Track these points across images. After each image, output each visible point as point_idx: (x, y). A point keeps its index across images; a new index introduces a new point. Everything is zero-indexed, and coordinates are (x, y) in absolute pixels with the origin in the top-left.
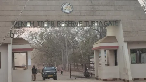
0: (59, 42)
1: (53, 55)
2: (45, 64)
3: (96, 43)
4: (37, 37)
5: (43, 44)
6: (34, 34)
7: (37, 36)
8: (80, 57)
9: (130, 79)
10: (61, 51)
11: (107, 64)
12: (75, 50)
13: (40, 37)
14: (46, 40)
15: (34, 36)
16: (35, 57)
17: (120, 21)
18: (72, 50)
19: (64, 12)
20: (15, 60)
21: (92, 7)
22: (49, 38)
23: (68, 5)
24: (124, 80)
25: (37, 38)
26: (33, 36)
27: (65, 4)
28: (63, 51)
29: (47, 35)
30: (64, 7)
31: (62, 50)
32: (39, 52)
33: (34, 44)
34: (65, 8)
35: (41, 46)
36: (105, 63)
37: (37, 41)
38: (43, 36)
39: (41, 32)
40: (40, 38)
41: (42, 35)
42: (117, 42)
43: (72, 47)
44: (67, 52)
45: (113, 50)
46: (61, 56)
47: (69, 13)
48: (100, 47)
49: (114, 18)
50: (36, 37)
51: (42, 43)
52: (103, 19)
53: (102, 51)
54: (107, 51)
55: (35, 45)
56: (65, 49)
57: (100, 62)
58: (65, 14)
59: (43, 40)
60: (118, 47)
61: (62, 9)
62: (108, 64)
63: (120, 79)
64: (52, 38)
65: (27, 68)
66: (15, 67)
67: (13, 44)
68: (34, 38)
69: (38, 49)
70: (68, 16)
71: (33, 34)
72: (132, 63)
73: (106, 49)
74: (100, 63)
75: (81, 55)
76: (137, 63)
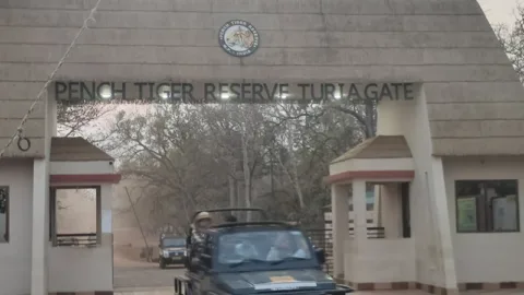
0: (222, 150)
1: (198, 198)
2: (171, 228)
3: (338, 159)
4: (143, 134)
5: (163, 159)
6: (134, 123)
7: (144, 131)
8: (294, 207)
9: (451, 283)
10: (226, 184)
11: (376, 231)
12: (277, 181)
13: (152, 132)
14: (176, 144)
15: (134, 129)
16: (133, 205)
17: (419, 84)
18: (267, 179)
19: (228, 52)
20: (58, 212)
21: (323, 34)
22: (184, 138)
23: (243, 28)
24: (432, 289)
25: (142, 137)
26: (129, 128)
27: (231, 25)
28: (235, 184)
29: (177, 125)
30: (229, 34)
31: (231, 181)
32: (152, 187)
33: (132, 157)
34: (232, 40)
35: (158, 164)
36: (369, 229)
37: (142, 148)
38: (165, 131)
39: (159, 116)
40: (153, 137)
41: (159, 126)
42: (411, 156)
43: (264, 171)
44: (247, 189)
45: (399, 183)
46: (229, 200)
47: (247, 55)
48: (351, 173)
49: (400, 75)
50: (138, 133)
51: (160, 154)
52: (360, 76)
53: (359, 188)
54: (377, 187)
55: (134, 162)
56: (243, 179)
57: (351, 225)
58: (230, 59)
59: (164, 145)
60: (411, 174)
61: (222, 42)
62: (380, 232)
63: (419, 286)
64: (194, 136)
65: (99, 241)
66: (59, 238)
67: (51, 160)
68: (134, 135)
69: (147, 175)
70: (242, 64)
71: (128, 122)
72: (458, 231)
73: (371, 179)
74: (352, 229)
75: (297, 201)
76: (479, 230)
